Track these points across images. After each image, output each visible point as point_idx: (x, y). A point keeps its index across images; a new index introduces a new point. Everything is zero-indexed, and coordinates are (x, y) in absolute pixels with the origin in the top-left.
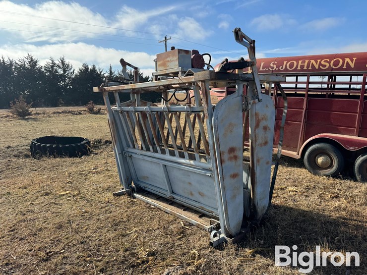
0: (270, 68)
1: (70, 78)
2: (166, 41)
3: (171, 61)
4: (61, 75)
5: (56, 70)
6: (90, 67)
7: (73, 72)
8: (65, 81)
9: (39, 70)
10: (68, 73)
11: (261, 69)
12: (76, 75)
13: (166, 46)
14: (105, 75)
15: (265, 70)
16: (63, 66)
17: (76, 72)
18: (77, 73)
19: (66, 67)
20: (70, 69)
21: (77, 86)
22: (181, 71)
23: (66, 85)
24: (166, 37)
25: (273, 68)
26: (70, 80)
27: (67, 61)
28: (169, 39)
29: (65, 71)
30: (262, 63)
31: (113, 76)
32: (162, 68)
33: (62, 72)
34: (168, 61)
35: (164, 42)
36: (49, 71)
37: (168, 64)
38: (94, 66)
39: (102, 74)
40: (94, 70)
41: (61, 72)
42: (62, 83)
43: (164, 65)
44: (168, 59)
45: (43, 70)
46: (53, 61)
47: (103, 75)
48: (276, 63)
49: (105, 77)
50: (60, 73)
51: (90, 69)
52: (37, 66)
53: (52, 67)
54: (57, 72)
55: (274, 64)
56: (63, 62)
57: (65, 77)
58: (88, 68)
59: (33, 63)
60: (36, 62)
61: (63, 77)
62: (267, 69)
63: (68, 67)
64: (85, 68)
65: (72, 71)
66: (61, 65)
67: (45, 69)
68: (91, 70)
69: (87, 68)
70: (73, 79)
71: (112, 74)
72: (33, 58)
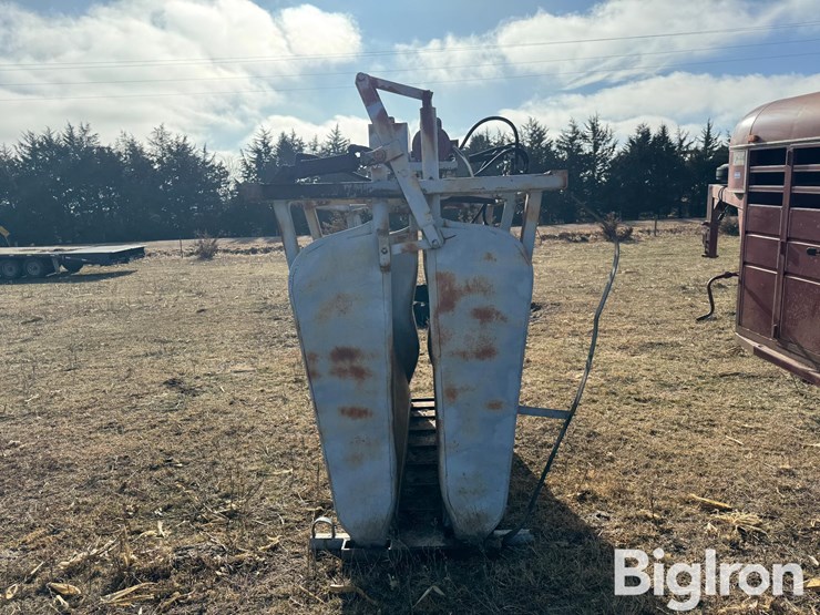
1: (605, 161)
4: (589, 155)
5: (579, 146)
6: (654, 132)
7: (614, 146)
8: (594, 168)
9: (547, 148)
10: (603, 151)
12: (619, 154)
14: (692, 147)
16: (594, 135)
19: (598, 136)
20: (608, 141)
26: (605, 165)
27: (602, 125)
29: (596, 146)
31: (713, 148)
33: (591, 150)
36: (565, 149)
38: (664, 128)
39: (685, 144)
40: (663, 138)
41: (587, 148)
42: (588, 173)
45: (554, 147)
46: (574, 128)
47: (687, 146)
49: (690, 151)
50: (587, 152)
51: (652, 136)
52: (544, 142)
53: (572, 139)
54: (581, 150)
56: (594, 128)
57: (596, 158)
58: (649, 134)
59: (537, 136)
60: (543, 133)
61: (590, 160)
63: (604, 136)
64: (643, 134)
65: (611, 144)
66: (589, 134)
67: (558, 146)
68: (655, 138)
69: (646, 134)
70: (613, 162)
71: (710, 143)
72: (539, 126)
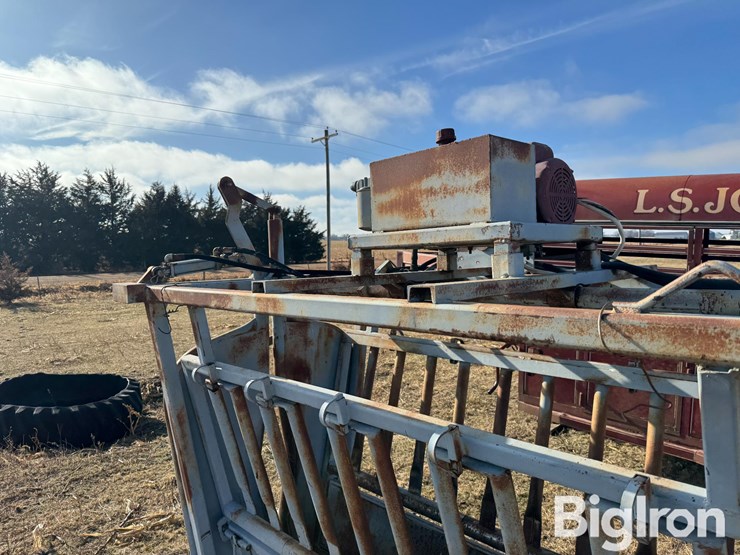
0: (670, 207)
1: (123, 213)
2: (327, 140)
3: (447, 191)
4: (107, 205)
5: (96, 196)
6: (168, 190)
7: (132, 199)
8: (113, 218)
9: (61, 194)
10: (121, 203)
11: (640, 209)
12: (138, 207)
13: (327, 149)
14: (199, 207)
15: (653, 210)
16: (112, 186)
17: (138, 201)
18: (140, 201)
19: (115, 188)
20: (126, 194)
21: (139, 229)
22: (511, 240)
23: (116, 227)
24: (326, 132)
25: (682, 206)
26: (124, 217)
27: (119, 178)
28: (332, 135)
29: (114, 198)
30: (642, 193)
31: (216, 209)
32: (397, 219)
33: (109, 201)
34: (431, 192)
35: (324, 141)
36: (80, 197)
37: (426, 203)
38: (176, 187)
39: (193, 203)
40: (175, 196)
41: (105, 199)
42: (108, 223)
43: (409, 205)
44: (433, 181)
45: (68, 195)
46: (89, 177)
47: (195, 206)
48: (690, 191)
49: (198, 210)
50: (104, 203)
51: (167, 194)
52: (57, 188)
53: (88, 189)
54: (98, 200)
55: (682, 194)
56: (111, 180)
57: (115, 209)
58: (163, 193)
59: (48, 180)
60: (55, 179)
61: (110, 211)
62: (661, 210)
63: (121, 189)
64: (157, 191)
65: (129, 197)
66: (107, 185)
67: (73, 194)
68: (169, 196)
69: (160, 193)
70: (132, 214)
71: (214, 204)
72: (49, 171)
